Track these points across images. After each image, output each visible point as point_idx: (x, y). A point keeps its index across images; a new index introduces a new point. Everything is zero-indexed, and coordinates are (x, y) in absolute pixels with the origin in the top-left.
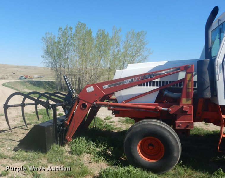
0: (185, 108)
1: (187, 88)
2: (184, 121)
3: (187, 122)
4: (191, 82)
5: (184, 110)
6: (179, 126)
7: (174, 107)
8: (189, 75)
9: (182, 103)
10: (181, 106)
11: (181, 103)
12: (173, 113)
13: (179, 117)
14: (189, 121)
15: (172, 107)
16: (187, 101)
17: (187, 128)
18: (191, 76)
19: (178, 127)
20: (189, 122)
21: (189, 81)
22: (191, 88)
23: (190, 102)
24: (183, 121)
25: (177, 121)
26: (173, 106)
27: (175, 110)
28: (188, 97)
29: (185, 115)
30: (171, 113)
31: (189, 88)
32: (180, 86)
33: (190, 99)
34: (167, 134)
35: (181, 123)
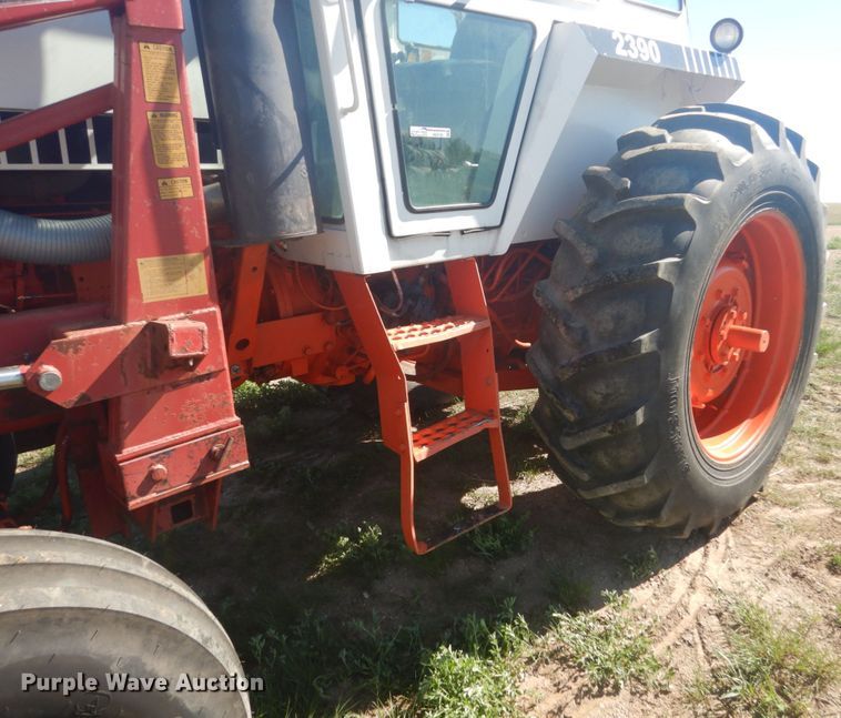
0: (184, 334)
1: (158, 173)
2: (179, 436)
3: (204, 428)
4: (175, 123)
5: (175, 352)
6: (151, 481)
7: (80, 341)
8: (154, 58)
9: (139, 295)
10: (137, 324)
11: (131, 300)
12: (83, 397)
13: (140, 412)
14: (213, 420)
15: (64, 348)
16: (171, 276)
17: (211, 476)
18: (167, 69)
19: (143, 491)
20: (212, 426)
21: (163, 108)
22: (183, 172)
23: (197, 280)
24: (170, 438)
25: (127, 451)
26: (73, 335)
27: (98, 367)
28: (170, 244)
29: (176, 386)
30: (67, 400)
31: (169, 173)
32: (80, 155)
33: (192, 255)
34: (117, 654)
35: (164, 453)
